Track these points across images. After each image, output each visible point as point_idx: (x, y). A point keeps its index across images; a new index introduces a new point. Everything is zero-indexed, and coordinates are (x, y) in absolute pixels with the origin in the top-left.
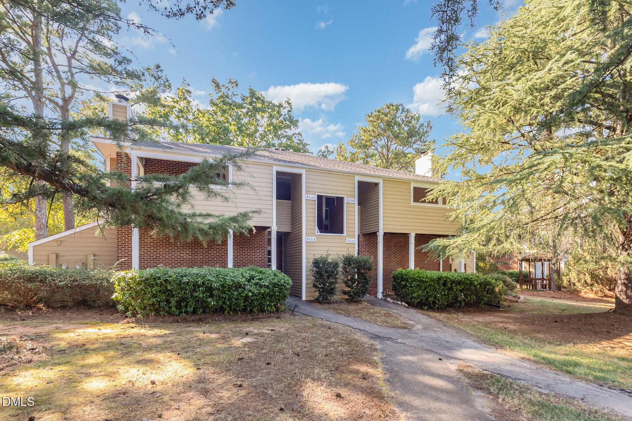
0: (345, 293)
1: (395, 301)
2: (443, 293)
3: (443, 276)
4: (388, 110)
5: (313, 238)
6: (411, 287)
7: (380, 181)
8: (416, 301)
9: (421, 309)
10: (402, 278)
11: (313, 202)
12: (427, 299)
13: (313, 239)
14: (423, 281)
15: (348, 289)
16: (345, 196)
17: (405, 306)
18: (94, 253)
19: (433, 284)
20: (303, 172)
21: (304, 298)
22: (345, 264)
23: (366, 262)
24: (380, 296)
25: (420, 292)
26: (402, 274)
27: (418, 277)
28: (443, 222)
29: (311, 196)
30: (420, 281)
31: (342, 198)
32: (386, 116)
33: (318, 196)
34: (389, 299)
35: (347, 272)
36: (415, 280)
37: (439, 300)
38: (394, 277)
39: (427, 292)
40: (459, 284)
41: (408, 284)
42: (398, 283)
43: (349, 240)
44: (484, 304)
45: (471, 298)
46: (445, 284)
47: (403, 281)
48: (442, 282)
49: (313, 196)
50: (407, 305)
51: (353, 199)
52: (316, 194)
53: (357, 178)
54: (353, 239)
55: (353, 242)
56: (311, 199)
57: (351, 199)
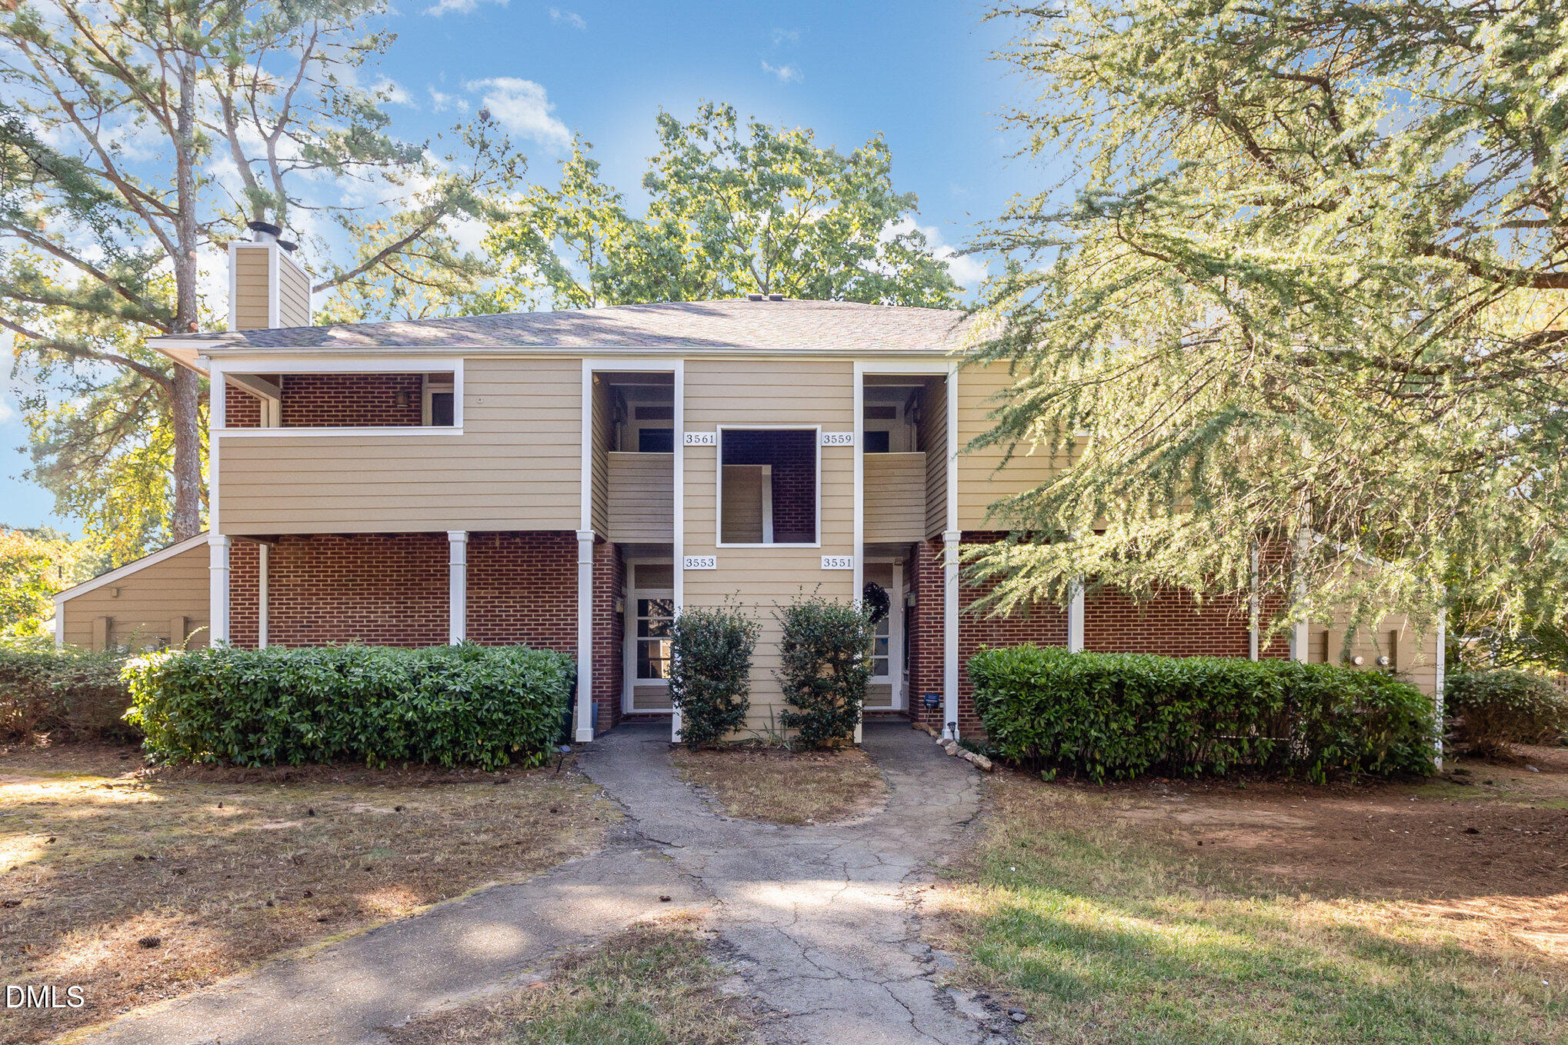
1: (962, 752)
5: (707, 558)
7: (950, 368)
11: (708, 454)
12: (1056, 745)
13: (706, 560)
16: (819, 428)
18: (186, 614)
20: (677, 367)
21: (675, 736)
29: (701, 435)
31: (811, 435)
33: (725, 433)
37: (1103, 751)
43: (831, 560)
49: (708, 435)
50: (988, 765)
51: (845, 434)
52: (719, 428)
53: (861, 368)
54: (846, 558)
55: (846, 567)
56: (701, 443)
57: (837, 434)
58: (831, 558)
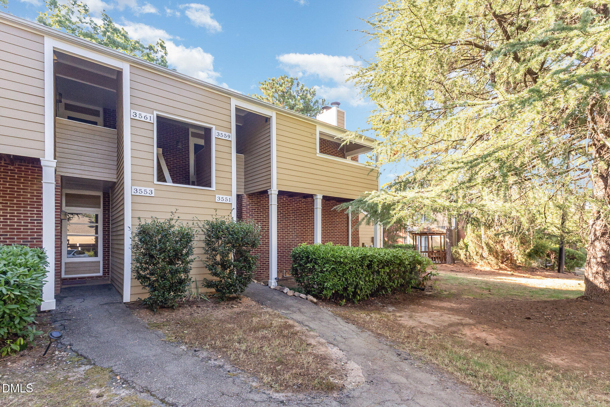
0: (209, 285)
1: (297, 294)
2: (367, 279)
3: (369, 254)
4: (282, 81)
5: (148, 189)
6: (322, 272)
7: (272, 114)
8: (330, 294)
9: (337, 304)
10: (308, 257)
11: (149, 127)
12: (345, 289)
14: (341, 263)
15: (216, 279)
16: (213, 127)
17: (312, 301)
19: (354, 266)
20: (125, 67)
21: (127, 297)
22: (209, 236)
23: (247, 233)
24: (273, 284)
25: (336, 280)
26: (307, 252)
27: (333, 256)
28: (366, 177)
29: (143, 114)
30: (335, 262)
31: (209, 130)
32: (281, 86)
33: (159, 117)
34: (286, 290)
35: (214, 250)
36: (328, 261)
37: (361, 290)
38: (294, 256)
39: (346, 279)
40: (387, 266)
41: (316, 267)
42: (300, 265)
43: (219, 197)
44: (412, 287)
45: (398, 282)
46: (369, 266)
47: (308, 262)
48: (367, 263)
49: (148, 115)
50: (315, 300)
51: (227, 134)
52: (155, 113)
53: (235, 103)
54: (228, 197)
55: (228, 202)
56: (143, 119)
57: (224, 133)
58: (221, 196)
